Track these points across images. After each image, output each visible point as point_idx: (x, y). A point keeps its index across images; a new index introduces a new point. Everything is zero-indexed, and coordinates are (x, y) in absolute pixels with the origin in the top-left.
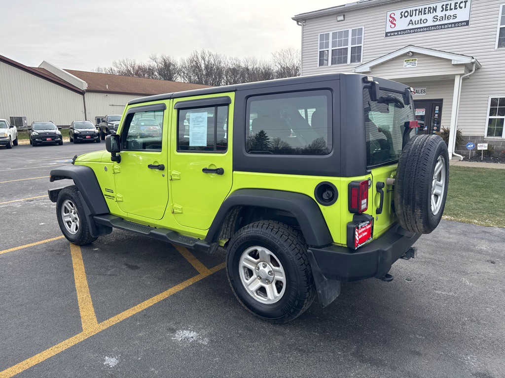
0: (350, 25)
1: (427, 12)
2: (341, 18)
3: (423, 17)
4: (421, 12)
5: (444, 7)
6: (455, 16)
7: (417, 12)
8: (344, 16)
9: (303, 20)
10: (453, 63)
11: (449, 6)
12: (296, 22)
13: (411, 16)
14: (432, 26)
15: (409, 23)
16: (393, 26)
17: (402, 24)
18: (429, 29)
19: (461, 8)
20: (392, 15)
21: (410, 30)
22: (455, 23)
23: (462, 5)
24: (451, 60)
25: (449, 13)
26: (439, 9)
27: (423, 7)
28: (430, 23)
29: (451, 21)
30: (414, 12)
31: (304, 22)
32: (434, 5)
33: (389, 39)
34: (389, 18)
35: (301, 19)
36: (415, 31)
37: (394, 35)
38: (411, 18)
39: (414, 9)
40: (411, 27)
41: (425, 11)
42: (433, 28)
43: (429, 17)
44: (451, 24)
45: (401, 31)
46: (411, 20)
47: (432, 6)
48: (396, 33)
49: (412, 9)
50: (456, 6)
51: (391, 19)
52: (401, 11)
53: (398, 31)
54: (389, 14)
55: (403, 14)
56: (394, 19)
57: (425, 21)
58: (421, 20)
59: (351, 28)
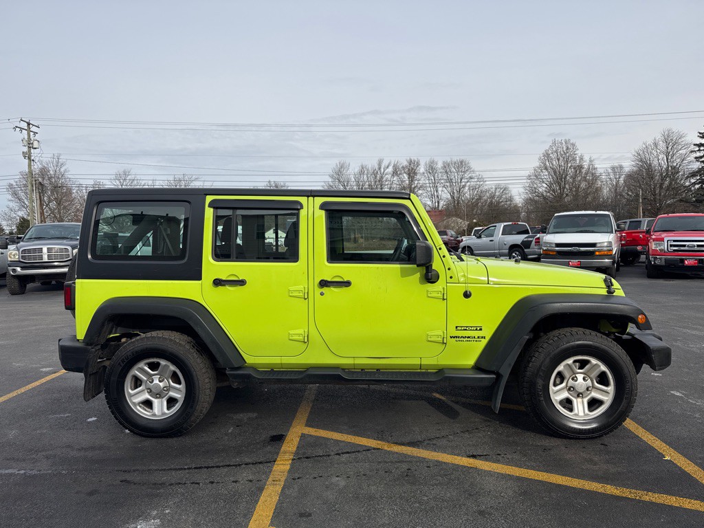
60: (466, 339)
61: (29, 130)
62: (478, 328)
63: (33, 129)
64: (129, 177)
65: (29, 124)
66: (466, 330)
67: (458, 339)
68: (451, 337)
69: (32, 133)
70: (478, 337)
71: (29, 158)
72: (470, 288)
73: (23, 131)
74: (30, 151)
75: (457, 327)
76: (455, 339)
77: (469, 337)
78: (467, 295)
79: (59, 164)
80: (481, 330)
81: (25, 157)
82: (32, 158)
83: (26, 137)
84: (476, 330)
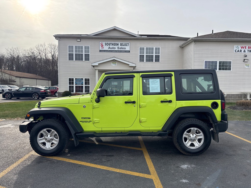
0: (83, 44)
1: (115, 45)
2: (79, 40)
3: (114, 47)
4: (113, 44)
5: (121, 44)
6: (125, 48)
7: (112, 44)
8: (80, 39)
9: (59, 38)
10: (130, 66)
11: (123, 44)
12: (55, 38)
13: (109, 45)
14: (117, 51)
15: (109, 48)
16: (102, 48)
17: (106, 48)
18: (116, 51)
19: (127, 46)
20: (102, 44)
21: (109, 51)
22: (125, 51)
23: (127, 45)
24: (129, 65)
25: (123, 47)
26: (119, 45)
27: (114, 43)
28: (116, 49)
29: (124, 50)
30: (110, 44)
31: (60, 38)
32: (118, 43)
33: (101, 53)
34: (100, 44)
35: (58, 37)
36: (111, 51)
37: (103, 52)
38: (109, 46)
39: (110, 43)
40: (109, 49)
41: (114, 44)
42: (118, 51)
43: (116, 47)
44: (124, 51)
45: (106, 50)
46: (109, 47)
47: (117, 43)
48: (104, 51)
49: (109, 43)
50: (125, 45)
51: (101, 45)
52: (106, 42)
53: (105, 50)
54: (100, 43)
55: (106, 44)
56: (102, 45)
57: (115, 48)
58: (113, 47)
59: (84, 45)
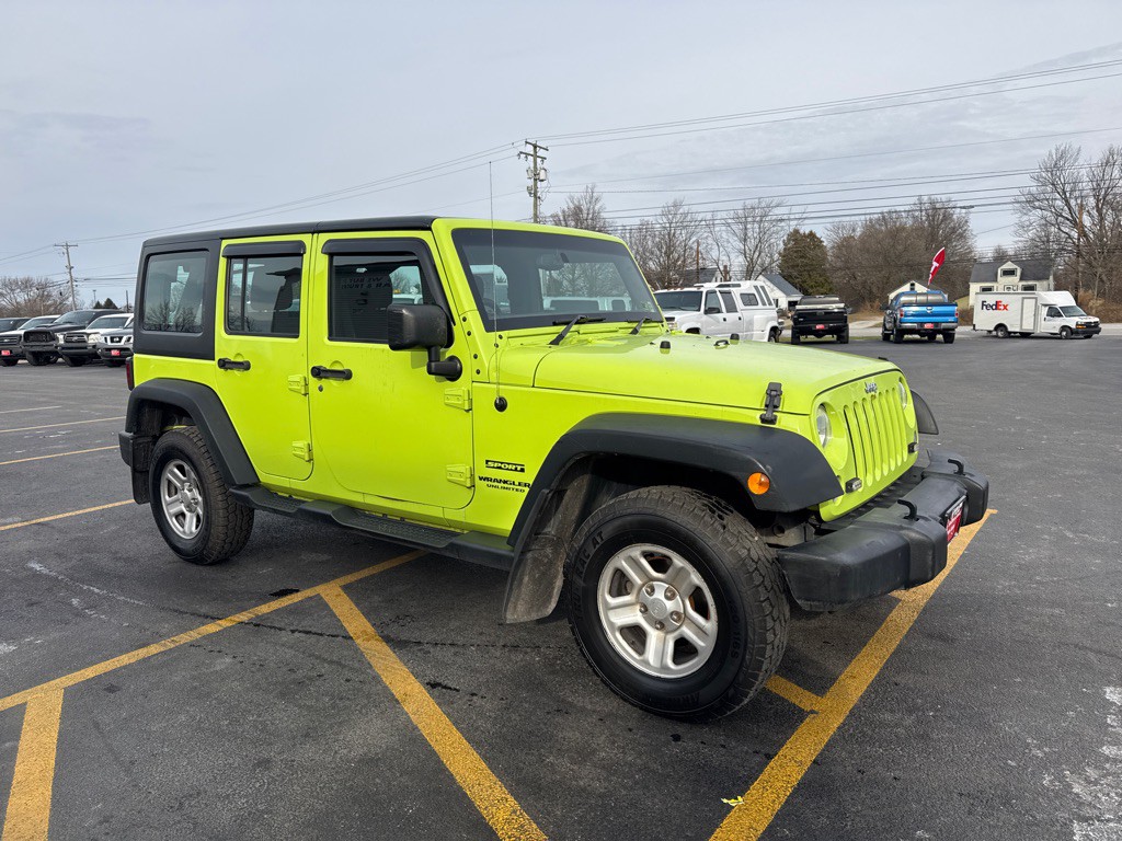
60: (502, 484)
61: (535, 156)
62: (519, 468)
63: (541, 153)
64: (681, 211)
65: (535, 147)
66: (500, 468)
67: (489, 483)
68: (481, 479)
69: (539, 160)
70: (520, 484)
71: (535, 196)
72: (506, 391)
73: (529, 157)
74: (535, 185)
75: (487, 462)
76: (486, 482)
77: (505, 482)
78: (501, 405)
79: (593, 200)
80: (522, 470)
81: (530, 193)
82: (539, 194)
83: (532, 165)
84: (516, 469)
